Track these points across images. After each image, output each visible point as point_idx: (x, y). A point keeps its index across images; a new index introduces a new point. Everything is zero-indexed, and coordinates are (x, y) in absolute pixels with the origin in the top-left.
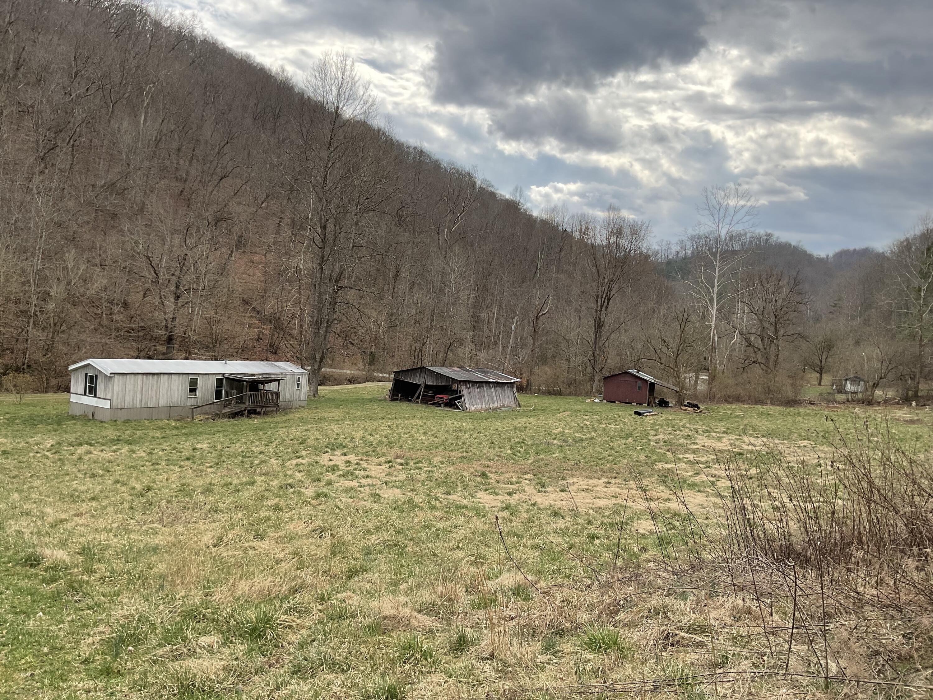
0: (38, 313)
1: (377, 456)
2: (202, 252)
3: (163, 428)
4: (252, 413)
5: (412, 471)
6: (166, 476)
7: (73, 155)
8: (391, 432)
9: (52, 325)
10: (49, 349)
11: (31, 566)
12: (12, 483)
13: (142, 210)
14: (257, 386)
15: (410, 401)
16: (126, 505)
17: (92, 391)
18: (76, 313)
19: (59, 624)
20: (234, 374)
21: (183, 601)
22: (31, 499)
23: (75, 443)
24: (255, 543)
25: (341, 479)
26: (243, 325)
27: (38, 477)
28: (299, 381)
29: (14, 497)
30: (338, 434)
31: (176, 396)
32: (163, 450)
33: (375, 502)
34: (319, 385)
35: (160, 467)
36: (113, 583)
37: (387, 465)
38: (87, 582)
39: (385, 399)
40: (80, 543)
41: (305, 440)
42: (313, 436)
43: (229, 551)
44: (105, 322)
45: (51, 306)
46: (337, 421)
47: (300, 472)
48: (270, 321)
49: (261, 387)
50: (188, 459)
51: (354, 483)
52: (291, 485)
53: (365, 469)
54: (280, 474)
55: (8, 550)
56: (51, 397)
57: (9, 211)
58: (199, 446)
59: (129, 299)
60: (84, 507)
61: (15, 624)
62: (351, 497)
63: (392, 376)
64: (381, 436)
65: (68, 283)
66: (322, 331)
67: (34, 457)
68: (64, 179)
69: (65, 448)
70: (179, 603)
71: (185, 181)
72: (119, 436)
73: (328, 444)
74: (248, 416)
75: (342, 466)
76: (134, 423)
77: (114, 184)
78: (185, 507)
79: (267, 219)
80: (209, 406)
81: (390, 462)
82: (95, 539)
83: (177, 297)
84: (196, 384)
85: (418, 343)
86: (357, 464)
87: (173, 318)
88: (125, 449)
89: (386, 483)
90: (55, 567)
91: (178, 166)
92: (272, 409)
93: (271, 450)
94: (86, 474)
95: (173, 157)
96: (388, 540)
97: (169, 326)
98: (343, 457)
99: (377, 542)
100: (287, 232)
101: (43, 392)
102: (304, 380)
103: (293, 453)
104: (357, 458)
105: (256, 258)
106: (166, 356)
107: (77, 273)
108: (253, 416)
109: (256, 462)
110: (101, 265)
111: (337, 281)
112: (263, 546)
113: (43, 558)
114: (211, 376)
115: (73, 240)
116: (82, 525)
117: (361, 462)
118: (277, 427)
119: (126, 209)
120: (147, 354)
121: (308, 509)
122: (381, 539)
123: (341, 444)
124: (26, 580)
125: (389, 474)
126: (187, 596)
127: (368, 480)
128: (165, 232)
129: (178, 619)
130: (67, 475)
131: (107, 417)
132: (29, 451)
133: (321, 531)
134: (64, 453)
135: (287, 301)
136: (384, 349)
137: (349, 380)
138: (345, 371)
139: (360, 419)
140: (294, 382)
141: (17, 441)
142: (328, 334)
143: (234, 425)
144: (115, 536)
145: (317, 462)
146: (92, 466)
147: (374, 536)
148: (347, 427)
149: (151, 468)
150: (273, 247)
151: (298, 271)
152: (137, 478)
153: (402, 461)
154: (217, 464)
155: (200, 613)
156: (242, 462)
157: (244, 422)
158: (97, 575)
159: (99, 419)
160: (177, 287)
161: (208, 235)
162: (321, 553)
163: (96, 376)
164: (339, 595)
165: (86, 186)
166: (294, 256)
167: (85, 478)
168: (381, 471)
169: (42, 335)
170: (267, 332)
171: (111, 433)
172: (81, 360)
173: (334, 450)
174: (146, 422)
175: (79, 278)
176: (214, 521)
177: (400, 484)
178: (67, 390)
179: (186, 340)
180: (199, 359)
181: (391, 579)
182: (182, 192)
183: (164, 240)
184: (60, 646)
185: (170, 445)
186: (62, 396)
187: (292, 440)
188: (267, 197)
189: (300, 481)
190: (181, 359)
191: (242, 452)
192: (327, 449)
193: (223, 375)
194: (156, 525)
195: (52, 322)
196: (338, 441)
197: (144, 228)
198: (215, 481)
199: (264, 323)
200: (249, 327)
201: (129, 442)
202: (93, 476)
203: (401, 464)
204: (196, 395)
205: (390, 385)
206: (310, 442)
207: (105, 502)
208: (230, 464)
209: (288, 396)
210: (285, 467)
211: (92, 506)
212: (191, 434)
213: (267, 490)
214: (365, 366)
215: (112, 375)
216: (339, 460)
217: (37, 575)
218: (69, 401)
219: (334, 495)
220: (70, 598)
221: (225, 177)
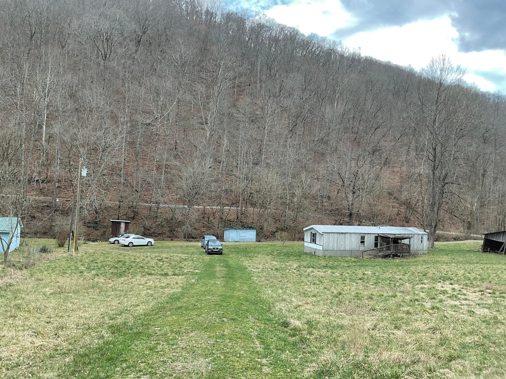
0: (290, 203)
1: (473, 286)
2: (366, 169)
3: (348, 262)
4: (395, 256)
5: (498, 299)
6: (349, 287)
7: (304, 127)
8: (483, 272)
9: (296, 209)
10: (295, 220)
11: (285, 327)
12: (279, 284)
13: (336, 150)
14: (398, 241)
15: (496, 252)
16: (329, 301)
17: (314, 241)
18: (306, 203)
19: (295, 358)
20: (384, 234)
21: (353, 357)
22: (286, 293)
23: (307, 267)
24: (395, 331)
25: (449, 299)
26: (389, 206)
27: (290, 282)
28: (422, 239)
29: (279, 291)
30: (447, 271)
31: (354, 245)
32: (348, 273)
33: (470, 316)
34: (435, 241)
35: (346, 282)
36: (321, 342)
37: (480, 293)
38: (309, 339)
39: (479, 251)
40: (306, 319)
41: (427, 274)
42: (431, 272)
43: (380, 334)
44: (319, 207)
45: (295, 200)
46: (447, 263)
47: (423, 292)
48: (404, 204)
49: (400, 241)
50: (360, 279)
51: (457, 303)
52: (417, 300)
53: (464, 295)
54: (411, 293)
55: (276, 317)
56: (296, 243)
57: (278, 157)
58: (366, 273)
59: (330, 195)
60: (309, 300)
61: (276, 355)
62: (454, 311)
63: (484, 236)
64: (476, 274)
65: (303, 188)
66: (435, 209)
67: (289, 272)
68: (300, 139)
69: (302, 269)
70: (351, 358)
71: (357, 133)
72: (327, 264)
73: (441, 277)
74: (393, 258)
75: (450, 291)
76: (334, 258)
77: (322, 139)
78: (358, 306)
79: (401, 148)
80: (372, 251)
81: (482, 291)
82: (313, 317)
83: (354, 193)
84: (364, 239)
85: (501, 216)
86: (460, 291)
87: (352, 204)
88: (329, 271)
89: (479, 304)
90: (295, 329)
91: (353, 126)
92: (406, 254)
93: (407, 278)
94: (311, 283)
95: (351, 122)
96: (478, 341)
97: (350, 208)
98: (450, 286)
99: (470, 341)
100: (413, 153)
101: (293, 240)
102: (425, 238)
103: (419, 281)
104: (460, 287)
105: (395, 169)
106: (349, 224)
107: (307, 183)
108: (396, 258)
109: (398, 284)
110: (317, 179)
111: (444, 180)
112: (399, 333)
113: (290, 324)
114: (372, 235)
115: (304, 167)
116: (308, 309)
117: (462, 290)
118: (410, 265)
119: (328, 151)
120: (339, 222)
121: (426, 315)
122: (473, 340)
123: (449, 278)
124: (283, 334)
125: (481, 299)
126: (355, 355)
127: (467, 301)
128: (347, 160)
129: (350, 367)
130: (303, 282)
131: (321, 255)
132: (287, 269)
133: (434, 330)
134: (302, 271)
135: (414, 193)
136: (477, 220)
137: (454, 239)
138: (451, 233)
139: (462, 262)
140: (419, 239)
141: (281, 264)
142: (439, 211)
143: (386, 262)
144: (323, 317)
145: (434, 288)
146: (314, 279)
147: (468, 337)
148: (453, 267)
149: (342, 282)
150: (405, 163)
151: (420, 175)
152: (335, 287)
153: (491, 291)
154: (376, 283)
155: (362, 365)
156: (390, 283)
157: (391, 261)
158: (314, 337)
159: (317, 255)
160: (354, 188)
161: (369, 159)
162: (433, 343)
163: (316, 233)
164: (441, 370)
165: (310, 141)
166: (417, 167)
167: (310, 284)
168: (476, 296)
169: (292, 213)
170: (403, 210)
171: (323, 263)
172: (309, 225)
173: (445, 281)
174: (340, 258)
175: (308, 185)
176: (373, 316)
177: (489, 306)
178: (303, 240)
179: (359, 215)
180: (366, 225)
181: (477, 366)
182: (355, 138)
183: (347, 164)
184: (295, 370)
185: (352, 271)
186: (300, 243)
187: (418, 273)
188: (401, 136)
189: (422, 298)
190: (357, 225)
191: (390, 278)
192: (440, 280)
193: (378, 234)
194: (343, 314)
195: (296, 207)
196: (448, 276)
197: (337, 159)
198: (374, 293)
199: (401, 206)
200: (393, 207)
201: (331, 268)
202: (314, 284)
203: (490, 293)
204: (364, 245)
205: (482, 242)
206: (429, 275)
207: (319, 299)
208: (383, 284)
209: (415, 247)
210: (414, 289)
211: (313, 300)
212: (363, 265)
213: (402, 301)
214: (464, 230)
215: (323, 233)
216: (448, 287)
217: (287, 332)
218: (303, 245)
219: (443, 309)
220: (301, 346)
221: (378, 128)
